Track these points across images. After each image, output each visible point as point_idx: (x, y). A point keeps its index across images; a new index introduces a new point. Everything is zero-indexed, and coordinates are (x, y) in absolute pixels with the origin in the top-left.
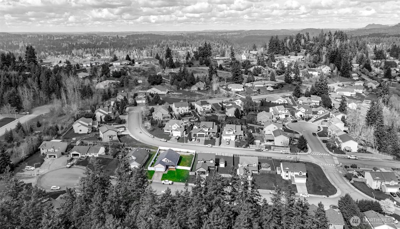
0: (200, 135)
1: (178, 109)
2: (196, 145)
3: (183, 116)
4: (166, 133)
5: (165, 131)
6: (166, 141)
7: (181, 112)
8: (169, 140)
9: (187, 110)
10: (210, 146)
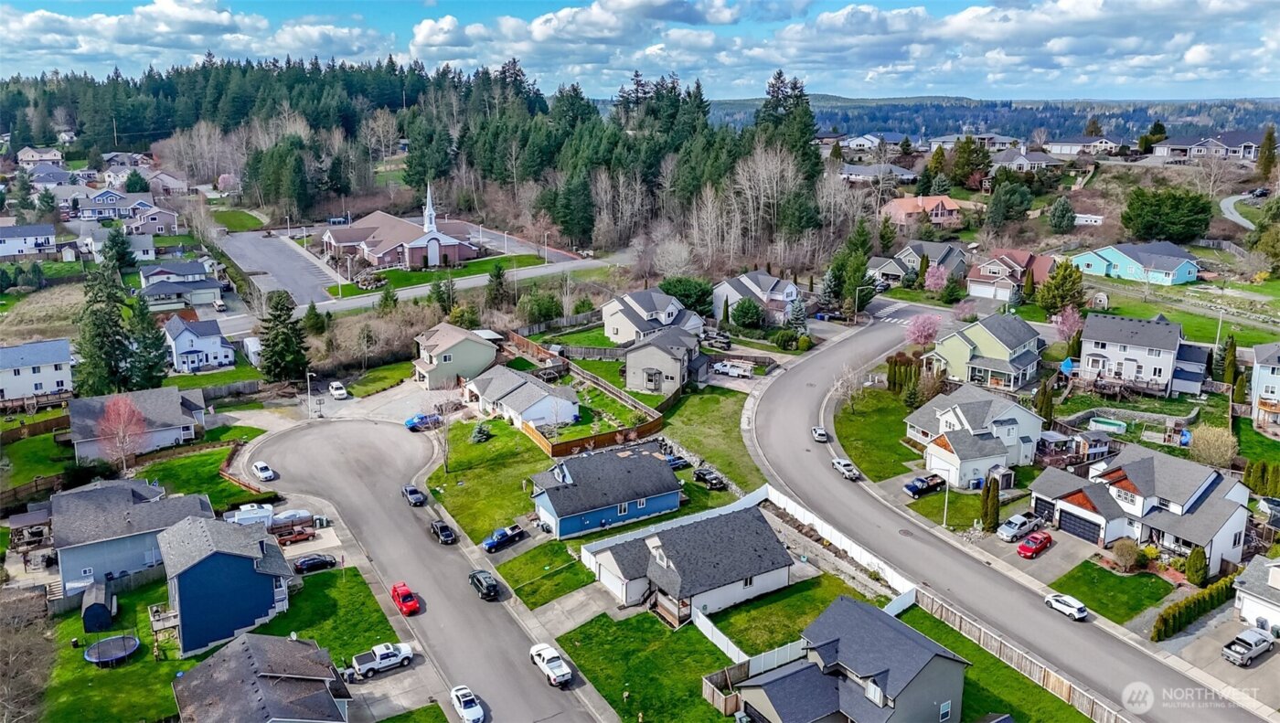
0: (1068, 522)
1: (1099, 351)
2: (999, 565)
3: (1112, 397)
4: (909, 441)
5: (910, 433)
6: (855, 480)
7: (1118, 374)
8: (878, 478)
9: (1158, 372)
10: (1067, 610)
